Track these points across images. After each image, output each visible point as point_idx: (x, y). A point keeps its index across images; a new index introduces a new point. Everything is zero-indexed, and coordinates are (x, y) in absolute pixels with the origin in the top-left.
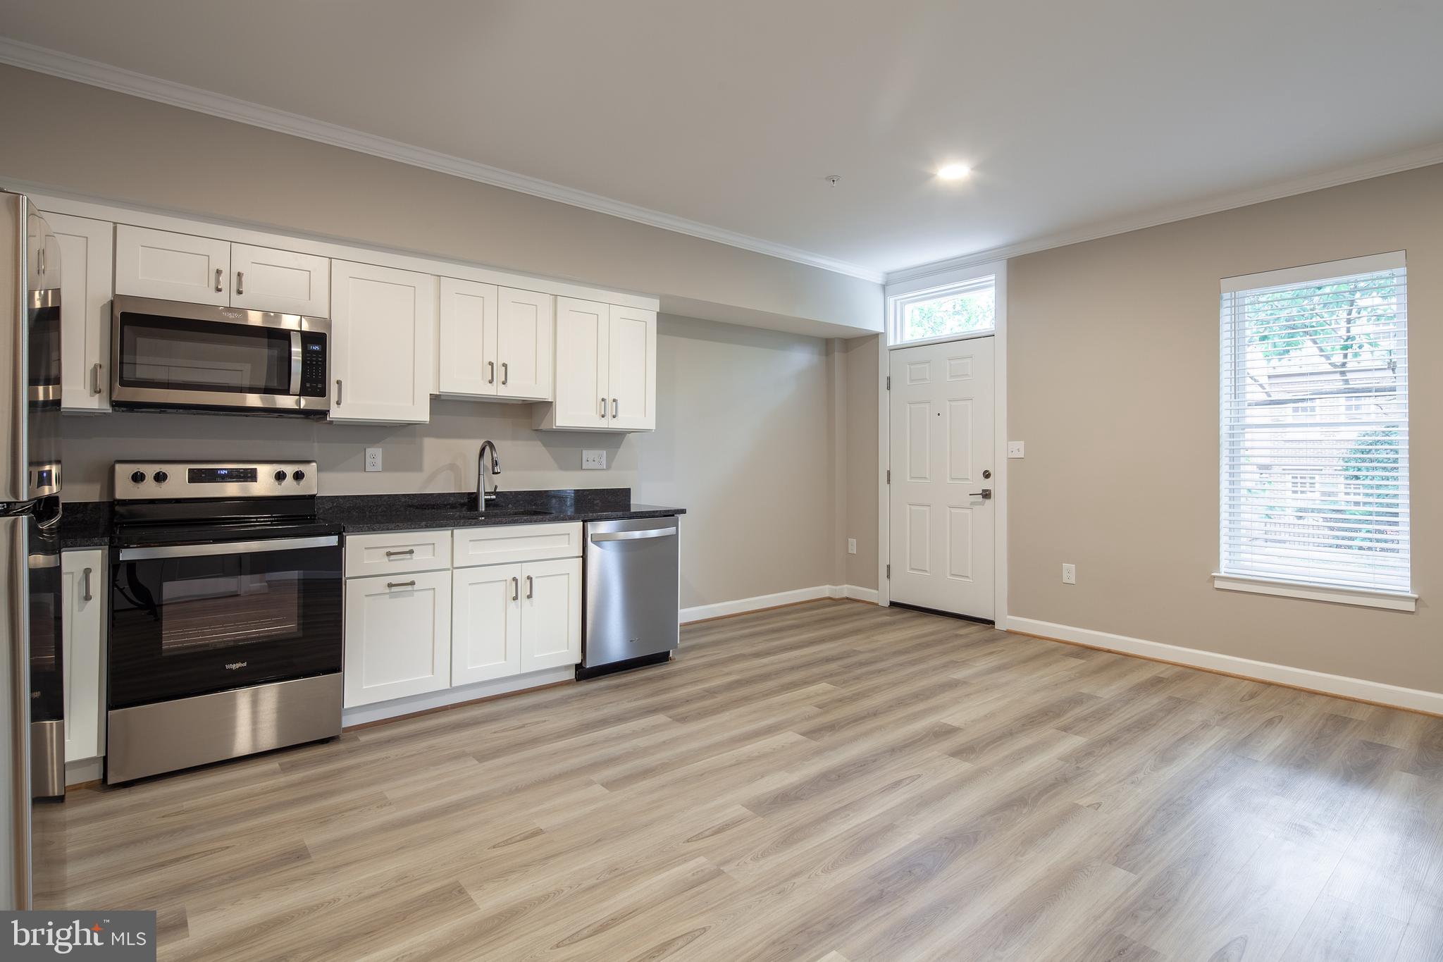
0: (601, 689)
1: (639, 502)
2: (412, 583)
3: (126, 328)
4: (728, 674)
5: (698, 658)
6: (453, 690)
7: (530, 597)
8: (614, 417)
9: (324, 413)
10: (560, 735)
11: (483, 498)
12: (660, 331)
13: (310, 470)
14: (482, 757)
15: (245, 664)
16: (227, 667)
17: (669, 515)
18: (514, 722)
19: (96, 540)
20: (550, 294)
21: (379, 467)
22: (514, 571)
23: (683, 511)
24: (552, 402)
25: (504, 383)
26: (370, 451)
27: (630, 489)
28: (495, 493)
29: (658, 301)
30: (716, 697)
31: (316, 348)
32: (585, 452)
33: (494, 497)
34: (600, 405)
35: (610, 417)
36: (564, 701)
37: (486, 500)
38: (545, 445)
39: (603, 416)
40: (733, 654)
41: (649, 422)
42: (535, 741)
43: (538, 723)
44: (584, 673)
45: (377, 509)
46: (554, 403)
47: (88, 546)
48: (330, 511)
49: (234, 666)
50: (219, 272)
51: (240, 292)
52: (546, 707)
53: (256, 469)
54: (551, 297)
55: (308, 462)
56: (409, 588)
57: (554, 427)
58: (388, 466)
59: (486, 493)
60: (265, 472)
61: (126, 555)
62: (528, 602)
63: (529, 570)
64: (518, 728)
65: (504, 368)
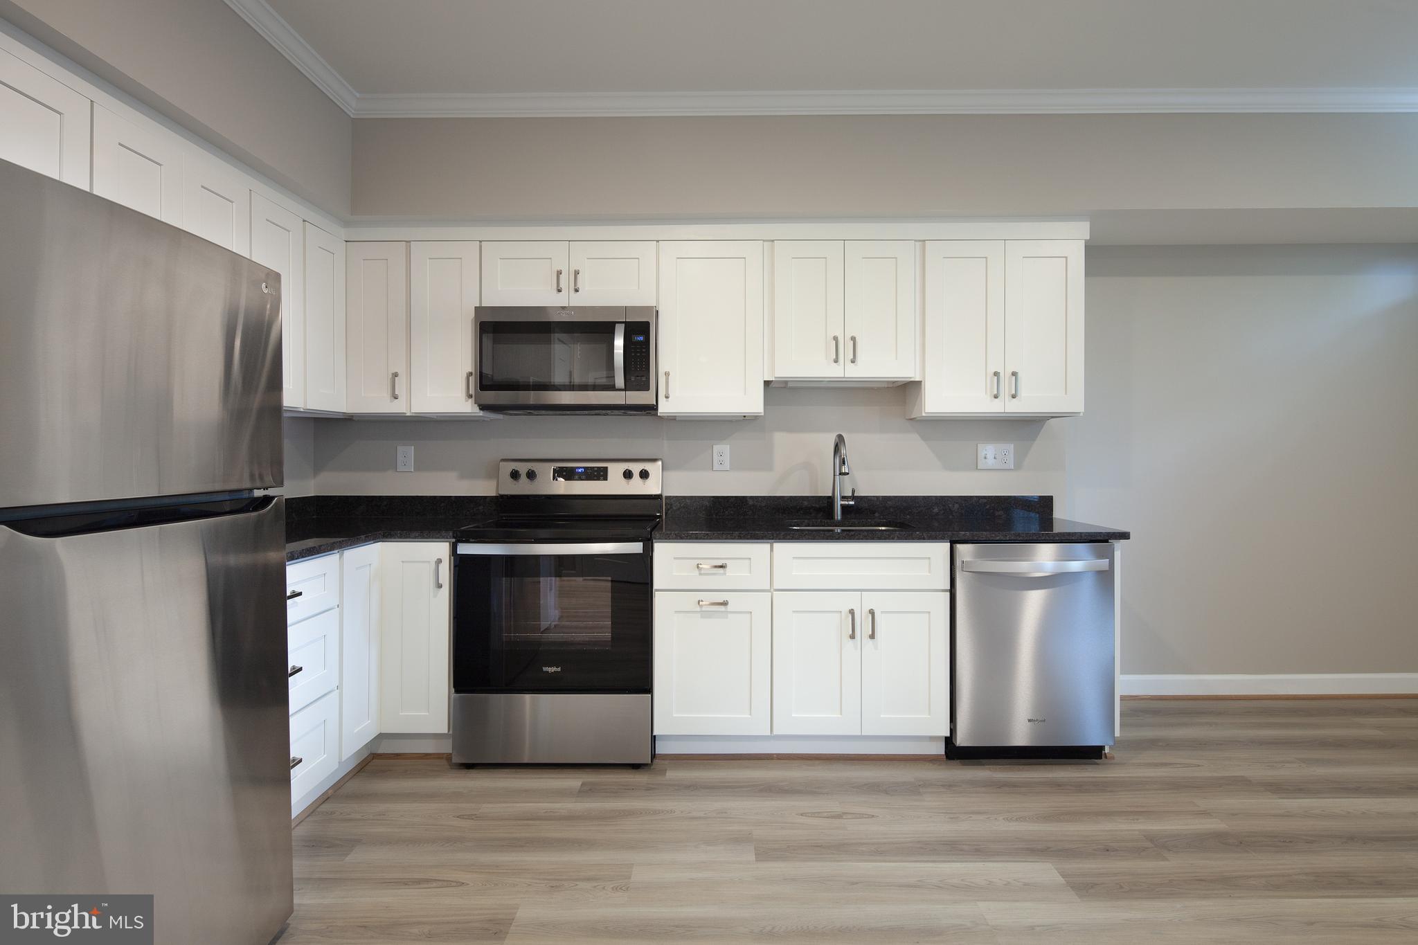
0: (973, 783)
1: (1066, 514)
2: (725, 604)
3: (484, 336)
4: (1205, 814)
5: (1156, 765)
6: (773, 737)
7: (872, 636)
8: (1014, 397)
9: (651, 409)
10: (881, 850)
11: (839, 503)
12: (1090, 271)
13: (655, 469)
14: (766, 852)
15: (559, 669)
16: (545, 669)
17: (1101, 539)
18: (830, 805)
19: (444, 533)
20: (916, 241)
21: (727, 465)
22: (851, 601)
23: (1125, 536)
24: (920, 382)
25: (853, 362)
26: (717, 448)
27: (1051, 498)
28: (853, 497)
29: (1089, 223)
30: (1165, 859)
31: (641, 338)
32: (980, 446)
33: (852, 503)
34: (992, 382)
35: (1008, 397)
36: (915, 789)
37: (841, 505)
38: (924, 438)
39: (996, 397)
40: (1227, 774)
41: (1074, 401)
42: (842, 849)
43: (861, 816)
44: (954, 752)
45: (723, 512)
46: (923, 383)
47: (438, 538)
48: (678, 512)
49: (551, 670)
50: (559, 273)
51: (577, 291)
52: (886, 792)
53: (607, 467)
54: (917, 243)
55: (655, 460)
56: (722, 608)
57: (924, 415)
58: (737, 465)
59: (843, 498)
60: (615, 470)
61: (465, 549)
62: (871, 641)
63: (871, 601)
64: (833, 817)
65: (852, 342)
